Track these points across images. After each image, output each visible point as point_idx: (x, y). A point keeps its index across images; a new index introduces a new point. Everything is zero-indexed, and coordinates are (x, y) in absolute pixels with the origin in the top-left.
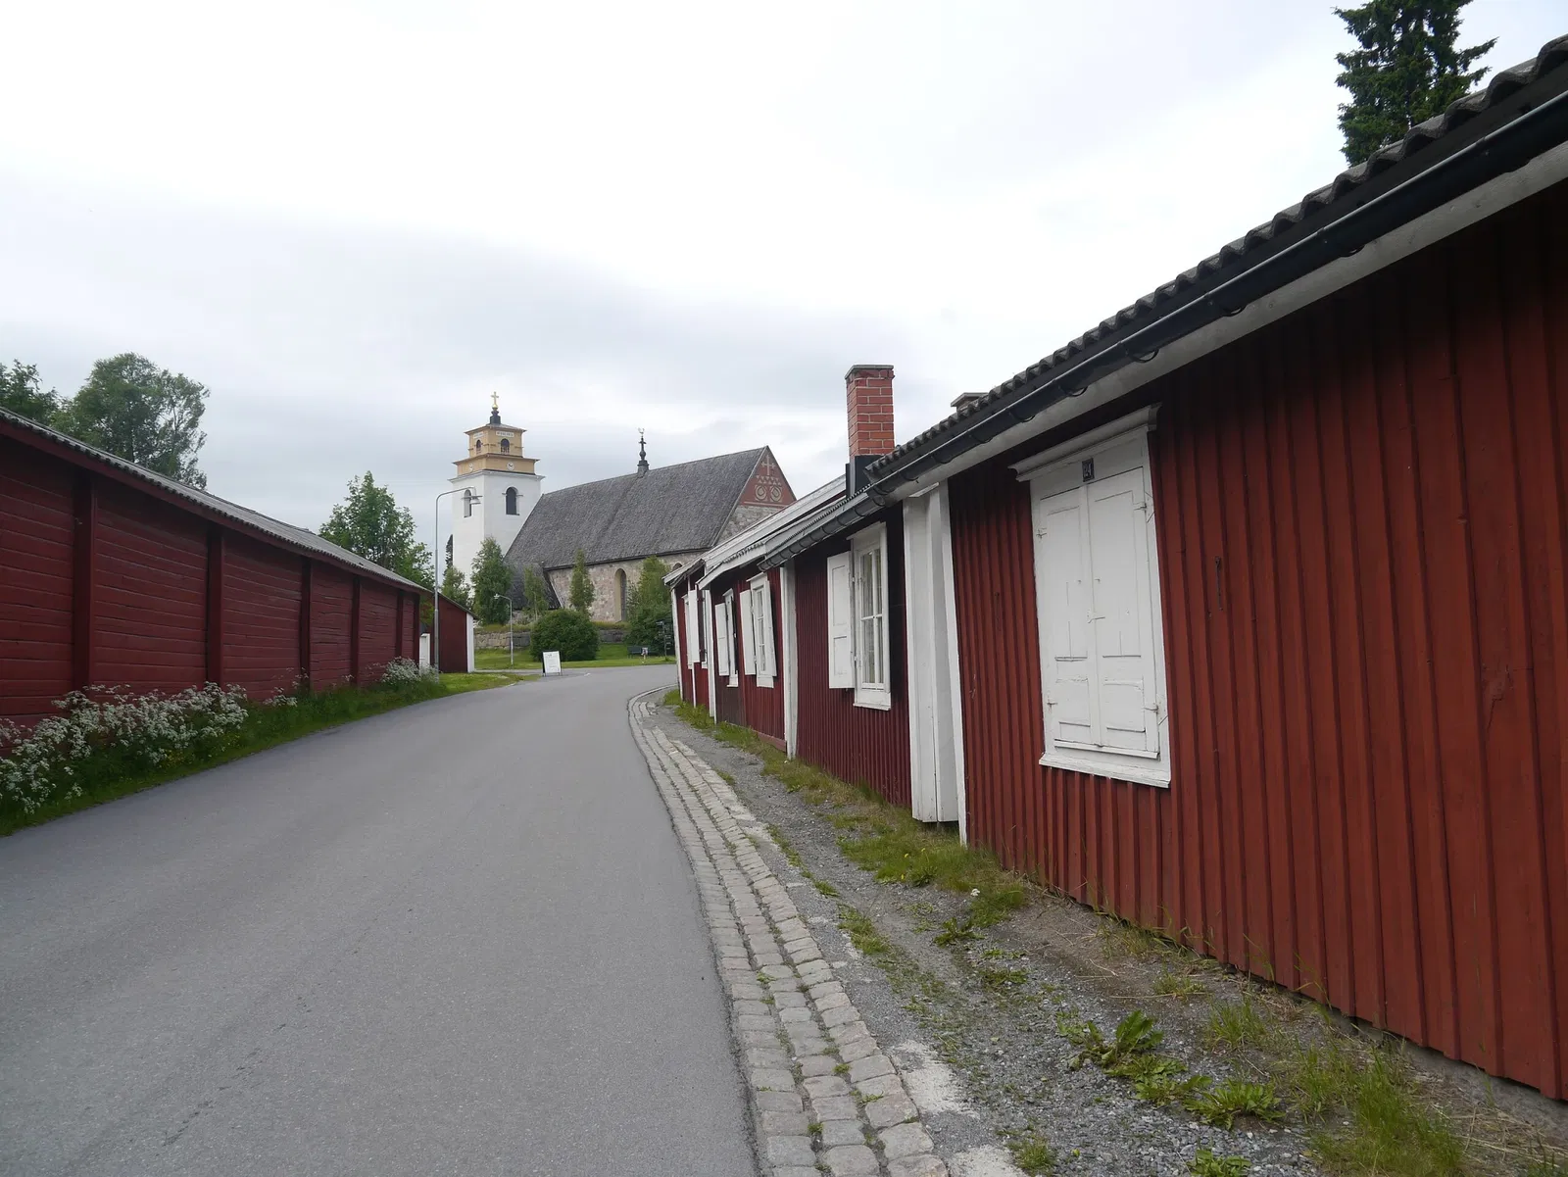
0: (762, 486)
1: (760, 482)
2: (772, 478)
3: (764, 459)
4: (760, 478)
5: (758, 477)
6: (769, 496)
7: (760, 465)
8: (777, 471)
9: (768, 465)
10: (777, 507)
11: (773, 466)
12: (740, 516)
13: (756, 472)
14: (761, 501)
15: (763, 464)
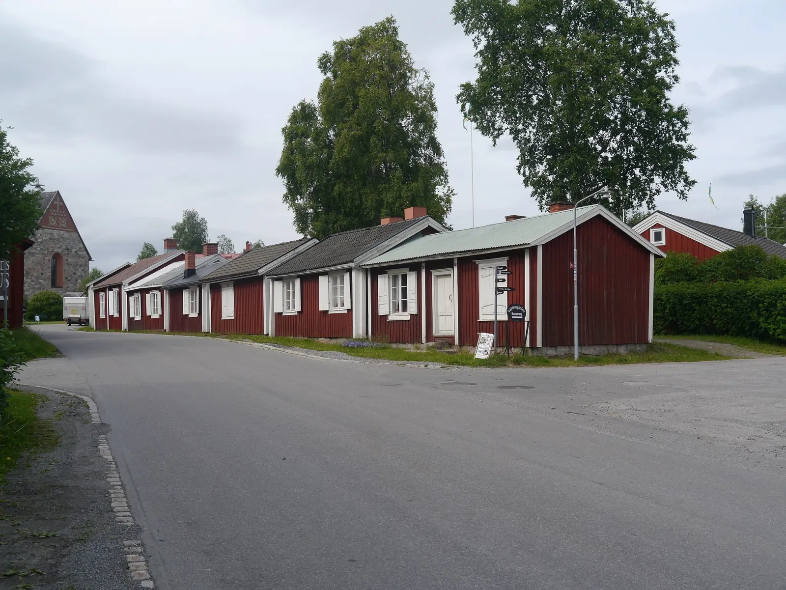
0: (54, 216)
1: (52, 214)
2: (61, 212)
3: (55, 199)
4: (53, 212)
5: (51, 210)
6: (58, 223)
7: (52, 202)
8: (64, 208)
9: (58, 203)
10: (63, 230)
11: (61, 203)
12: (39, 235)
13: (50, 207)
14: (53, 226)
15: (55, 202)
